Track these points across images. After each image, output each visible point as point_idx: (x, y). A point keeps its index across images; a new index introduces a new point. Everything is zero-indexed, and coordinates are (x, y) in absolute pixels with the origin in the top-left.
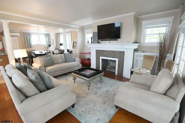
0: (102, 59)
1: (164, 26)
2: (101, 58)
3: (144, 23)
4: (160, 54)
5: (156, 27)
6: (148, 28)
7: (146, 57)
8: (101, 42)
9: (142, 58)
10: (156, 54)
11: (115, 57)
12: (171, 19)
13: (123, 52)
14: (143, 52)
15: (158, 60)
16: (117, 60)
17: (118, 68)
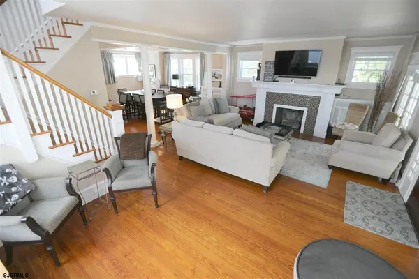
0: (277, 108)
1: (385, 59)
2: (276, 106)
3: (354, 50)
4: (375, 103)
5: (373, 59)
6: (360, 59)
7: (353, 106)
8: (278, 79)
9: (347, 108)
10: (370, 101)
11: (302, 106)
12: (397, 49)
13: (318, 99)
14: (349, 98)
15: (371, 110)
16: (305, 110)
17: (306, 122)
